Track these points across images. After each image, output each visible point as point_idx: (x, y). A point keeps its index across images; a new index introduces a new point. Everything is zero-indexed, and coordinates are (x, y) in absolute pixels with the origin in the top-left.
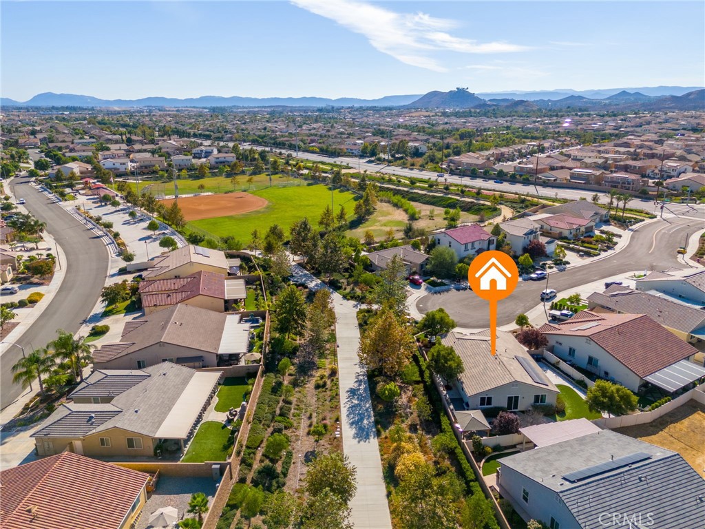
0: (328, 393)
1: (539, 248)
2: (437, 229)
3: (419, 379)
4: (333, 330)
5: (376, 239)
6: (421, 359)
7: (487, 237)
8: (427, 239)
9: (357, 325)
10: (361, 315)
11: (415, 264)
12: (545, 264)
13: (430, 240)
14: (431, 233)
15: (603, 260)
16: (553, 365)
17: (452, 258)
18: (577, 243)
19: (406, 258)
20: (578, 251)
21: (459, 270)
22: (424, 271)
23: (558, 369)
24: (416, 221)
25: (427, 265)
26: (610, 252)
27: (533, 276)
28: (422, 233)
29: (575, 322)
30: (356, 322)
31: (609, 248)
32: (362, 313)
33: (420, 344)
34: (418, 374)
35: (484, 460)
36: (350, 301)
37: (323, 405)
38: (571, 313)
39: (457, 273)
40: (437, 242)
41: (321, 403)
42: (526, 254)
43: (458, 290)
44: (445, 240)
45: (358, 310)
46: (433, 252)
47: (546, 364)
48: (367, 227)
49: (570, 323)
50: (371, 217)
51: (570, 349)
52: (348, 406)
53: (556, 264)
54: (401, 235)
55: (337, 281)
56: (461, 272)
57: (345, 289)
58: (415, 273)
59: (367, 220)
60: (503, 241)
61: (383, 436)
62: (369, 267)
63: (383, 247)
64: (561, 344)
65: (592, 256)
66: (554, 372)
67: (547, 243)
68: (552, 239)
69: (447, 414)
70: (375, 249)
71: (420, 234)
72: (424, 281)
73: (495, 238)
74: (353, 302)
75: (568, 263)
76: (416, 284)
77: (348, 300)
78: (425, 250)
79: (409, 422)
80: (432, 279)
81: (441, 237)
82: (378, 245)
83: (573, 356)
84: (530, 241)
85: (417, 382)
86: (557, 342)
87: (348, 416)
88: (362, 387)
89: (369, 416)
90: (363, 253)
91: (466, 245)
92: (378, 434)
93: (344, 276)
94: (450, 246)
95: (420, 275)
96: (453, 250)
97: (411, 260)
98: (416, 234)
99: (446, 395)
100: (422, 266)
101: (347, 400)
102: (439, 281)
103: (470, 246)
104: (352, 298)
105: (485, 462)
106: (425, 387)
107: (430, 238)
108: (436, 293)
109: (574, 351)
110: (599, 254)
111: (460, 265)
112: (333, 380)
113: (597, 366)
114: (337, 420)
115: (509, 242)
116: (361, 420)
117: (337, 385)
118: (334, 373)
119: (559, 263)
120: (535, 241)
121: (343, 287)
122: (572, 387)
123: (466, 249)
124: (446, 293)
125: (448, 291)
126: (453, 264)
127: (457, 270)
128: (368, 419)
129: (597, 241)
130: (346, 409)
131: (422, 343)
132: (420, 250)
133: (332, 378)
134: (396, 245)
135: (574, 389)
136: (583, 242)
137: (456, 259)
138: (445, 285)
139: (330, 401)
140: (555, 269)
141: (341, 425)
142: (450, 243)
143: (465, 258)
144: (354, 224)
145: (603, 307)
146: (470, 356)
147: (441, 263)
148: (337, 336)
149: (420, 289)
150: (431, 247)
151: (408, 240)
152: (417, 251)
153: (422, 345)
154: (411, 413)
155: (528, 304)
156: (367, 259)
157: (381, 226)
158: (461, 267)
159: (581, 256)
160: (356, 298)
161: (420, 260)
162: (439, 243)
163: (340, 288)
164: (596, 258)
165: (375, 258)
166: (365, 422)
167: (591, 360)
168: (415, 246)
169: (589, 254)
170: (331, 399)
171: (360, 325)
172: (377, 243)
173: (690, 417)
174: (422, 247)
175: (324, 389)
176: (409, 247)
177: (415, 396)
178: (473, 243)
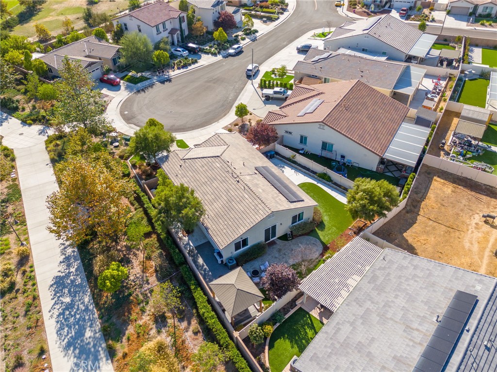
0: (21, 298)
1: (229, 20)
2: (120, 12)
3: (149, 229)
4: (14, 180)
5: (53, 34)
6: (145, 199)
7: (176, 15)
8: (111, 24)
9: (49, 161)
10: (51, 146)
11: (106, 59)
12: (237, 36)
13: (115, 26)
14: (114, 17)
15: (285, 23)
16: (289, 159)
17: (146, 45)
18: (256, 9)
19: (92, 54)
20: (261, 18)
21: (157, 59)
22: (119, 67)
23: (295, 162)
24: (95, 5)
25: (119, 58)
26: (286, 14)
27: (231, 51)
28: (104, 19)
29: (296, 102)
30: (47, 157)
31: (284, 10)
32: (51, 142)
33: (137, 170)
34: (145, 221)
35: (267, 348)
36: (33, 127)
37: (15, 329)
38: (283, 89)
39: (155, 62)
40: (124, 27)
41: (10, 326)
42: (219, 29)
43: (163, 82)
44: (132, 24)
45: (46, 138)
46: (122, 40)
47: (281, 160)
48: (41, 18)
49: (291, 104)
50: (44, 5)
51: (302, 137)
52: (56, 312)
53: (247, 34)
54: (81, 24)
55: (10, 99)
56: (160, 61)
57: (23, 109)
58: (108, 71)
59: (40, 10)
60: (194, 16)
61: (120, 354)
62: (47, 74)
63: (61, 43)
64: (290, 133)
65: (274, 21)
66: (292, 168)
67: (234, 13)
68: (237, 8)
69: (199, 284)
70: (53, 47)
71: (102, 20)
72: (122, 79)
73: (184, 15)
74: (37, 128)
75: (256, 31)
76: (113, 85)
77: (30, 125)
78: (113, 39)
79: (150, 309)
80: (130, 74)
81: (127, 20)
82: (55, 40)
83: (305, 143)
84: (219, 13)
85: (147, 235)
86: (287, 132)
87: (59, 332)
88: (73, 270)
89: (92, 321)
90: (35, 56)
91: (157, 26)
92: (111, 353)
93: (19, 91)
94: (140, 31)
95: (115, 72)
96: (144, 36)
97: (100, 55)
98: (98, 20)
99: (188, 244)
100: (114, 61)
101: (54, 301)
102: (139, 75)
103: (161, 27)
104: (35, 121)
105: (269, 349)
106: (159, 240)
107: (115, 23)
108: (138, 91)
109: (306, 138)
110: (278, 18)
111: (157, 53)
112: (24, 272)
113: (331, 151)
114: (42, 351)
115: (199, 17)
116: (80, 333)
117: (31, 278)
118: (24, 259)
119: (249, 32)
120: (224, 12)
121: (20, 107)
122: (315, 183)
123: (159, 32)
124: (150, 89)
125: (151, 85)
126: (149, 53)
127: (156, 59)
128: (91, 327)
129: (272, 5)
130: (53, 320)
131: (140, 168)
132: (107, 41)
133: (23, 268)
134: (76, 39)
135: (319, 185)
136: (261, 7)
137: (151, 46)
138: (147, 79)
139: (26, 315)
140: (247, 40)
141: (49, 360)
142: (139, 26)
143: (159, 42)
144: (24, 18)
145: (309, 76)
146: (205, 183)
147: (135, 53)
148: (22, 186)
149: (119, 89)
150: (119, 35)
151: (90, 30)
152: (104, 43)
153: (140, 173)
154: (151, 291)
155: (237, 86)
156: (42, 63)
157: (58, 15)
158: (159, 55)
159: (265, 22)
160: (40, 121)
161: (110, 54)
162: (126, 29)
163: (16, 109)
164: (277, 22)
165: (54, 60)
166: (88, 334)
167: (325, 146)
168: (100, 36)
169: (271, 20)
170: (27, 311)
171: (53, 161)
172: (54, 38)
173: (431, 187)
174: (109, 36)
175: (13, 295)
176: (93, 39)
177: (149, 258)
178: (164, 24)
